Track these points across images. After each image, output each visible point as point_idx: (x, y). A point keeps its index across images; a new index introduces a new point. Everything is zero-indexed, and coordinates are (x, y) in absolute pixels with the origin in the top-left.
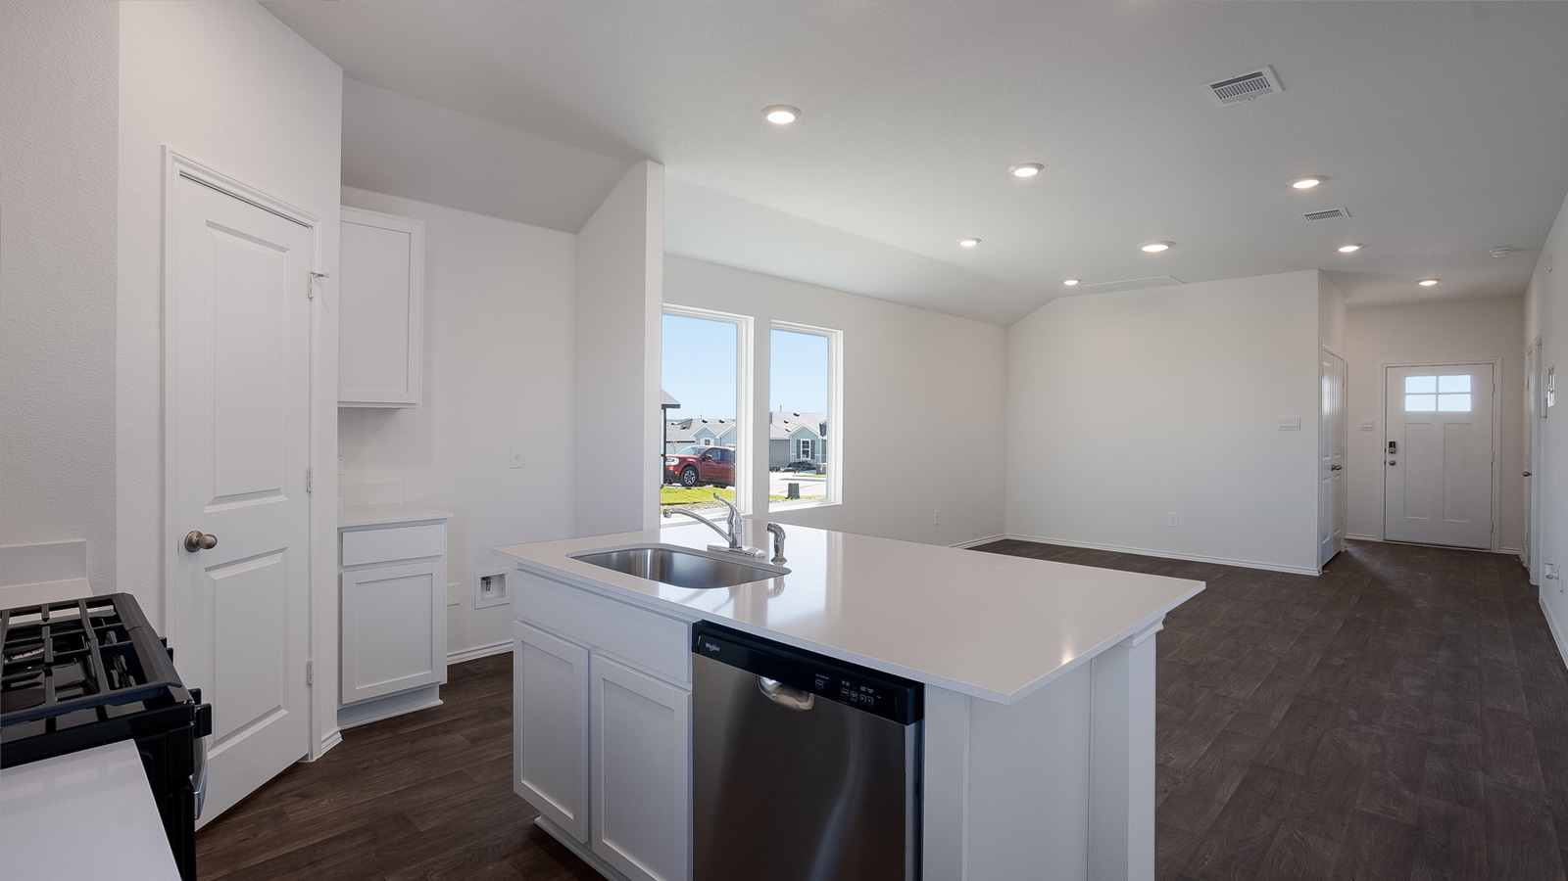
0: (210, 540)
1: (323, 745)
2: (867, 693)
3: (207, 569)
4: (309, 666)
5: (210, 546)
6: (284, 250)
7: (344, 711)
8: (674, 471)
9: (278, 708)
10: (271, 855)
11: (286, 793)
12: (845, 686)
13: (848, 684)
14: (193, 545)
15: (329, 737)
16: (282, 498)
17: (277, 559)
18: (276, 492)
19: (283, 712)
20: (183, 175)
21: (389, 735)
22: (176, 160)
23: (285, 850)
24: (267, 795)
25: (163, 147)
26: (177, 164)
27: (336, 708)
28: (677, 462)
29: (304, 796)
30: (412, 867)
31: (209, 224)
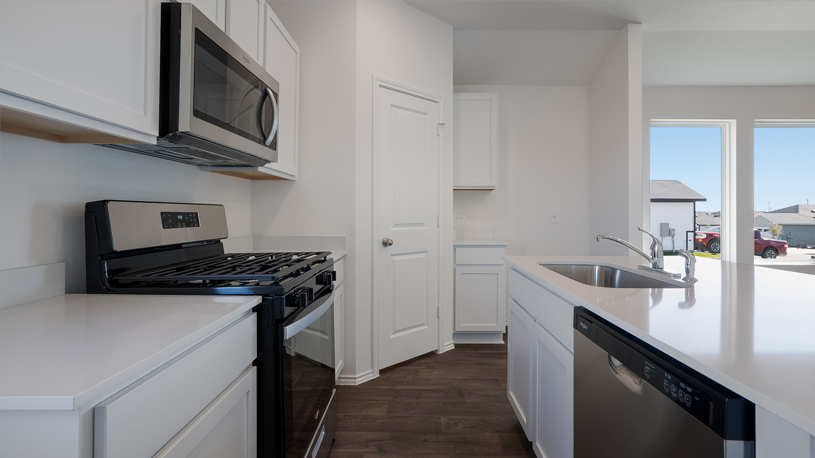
0: (390, 242)
1: (445, 348)
2: (685, 391)
3: (392, 255)
4: (438, 308)
5: (390, 244)
6: (426, 114)
7: (456, 334)
8: (702, 243)
9: (423, 324)
10: (406, 387)
11: (424, 363)
12: (667, 378)
13: (669, 377)
14: (386, 244)
15: (447, 345)
16: (425, 228)
17: (423, 255)
18: (423, 224)
19: (425, 327)
20: (380, 86)
21: (474, 352)
22: (377, 80)
23: (412, 387)
24: (417, 362)
25: (373, 75)
26: (378, 82)
27: (451, 332)
28: (704, 236)
29: (429, 367)
30: (453, 417)
31: (392, 106)
